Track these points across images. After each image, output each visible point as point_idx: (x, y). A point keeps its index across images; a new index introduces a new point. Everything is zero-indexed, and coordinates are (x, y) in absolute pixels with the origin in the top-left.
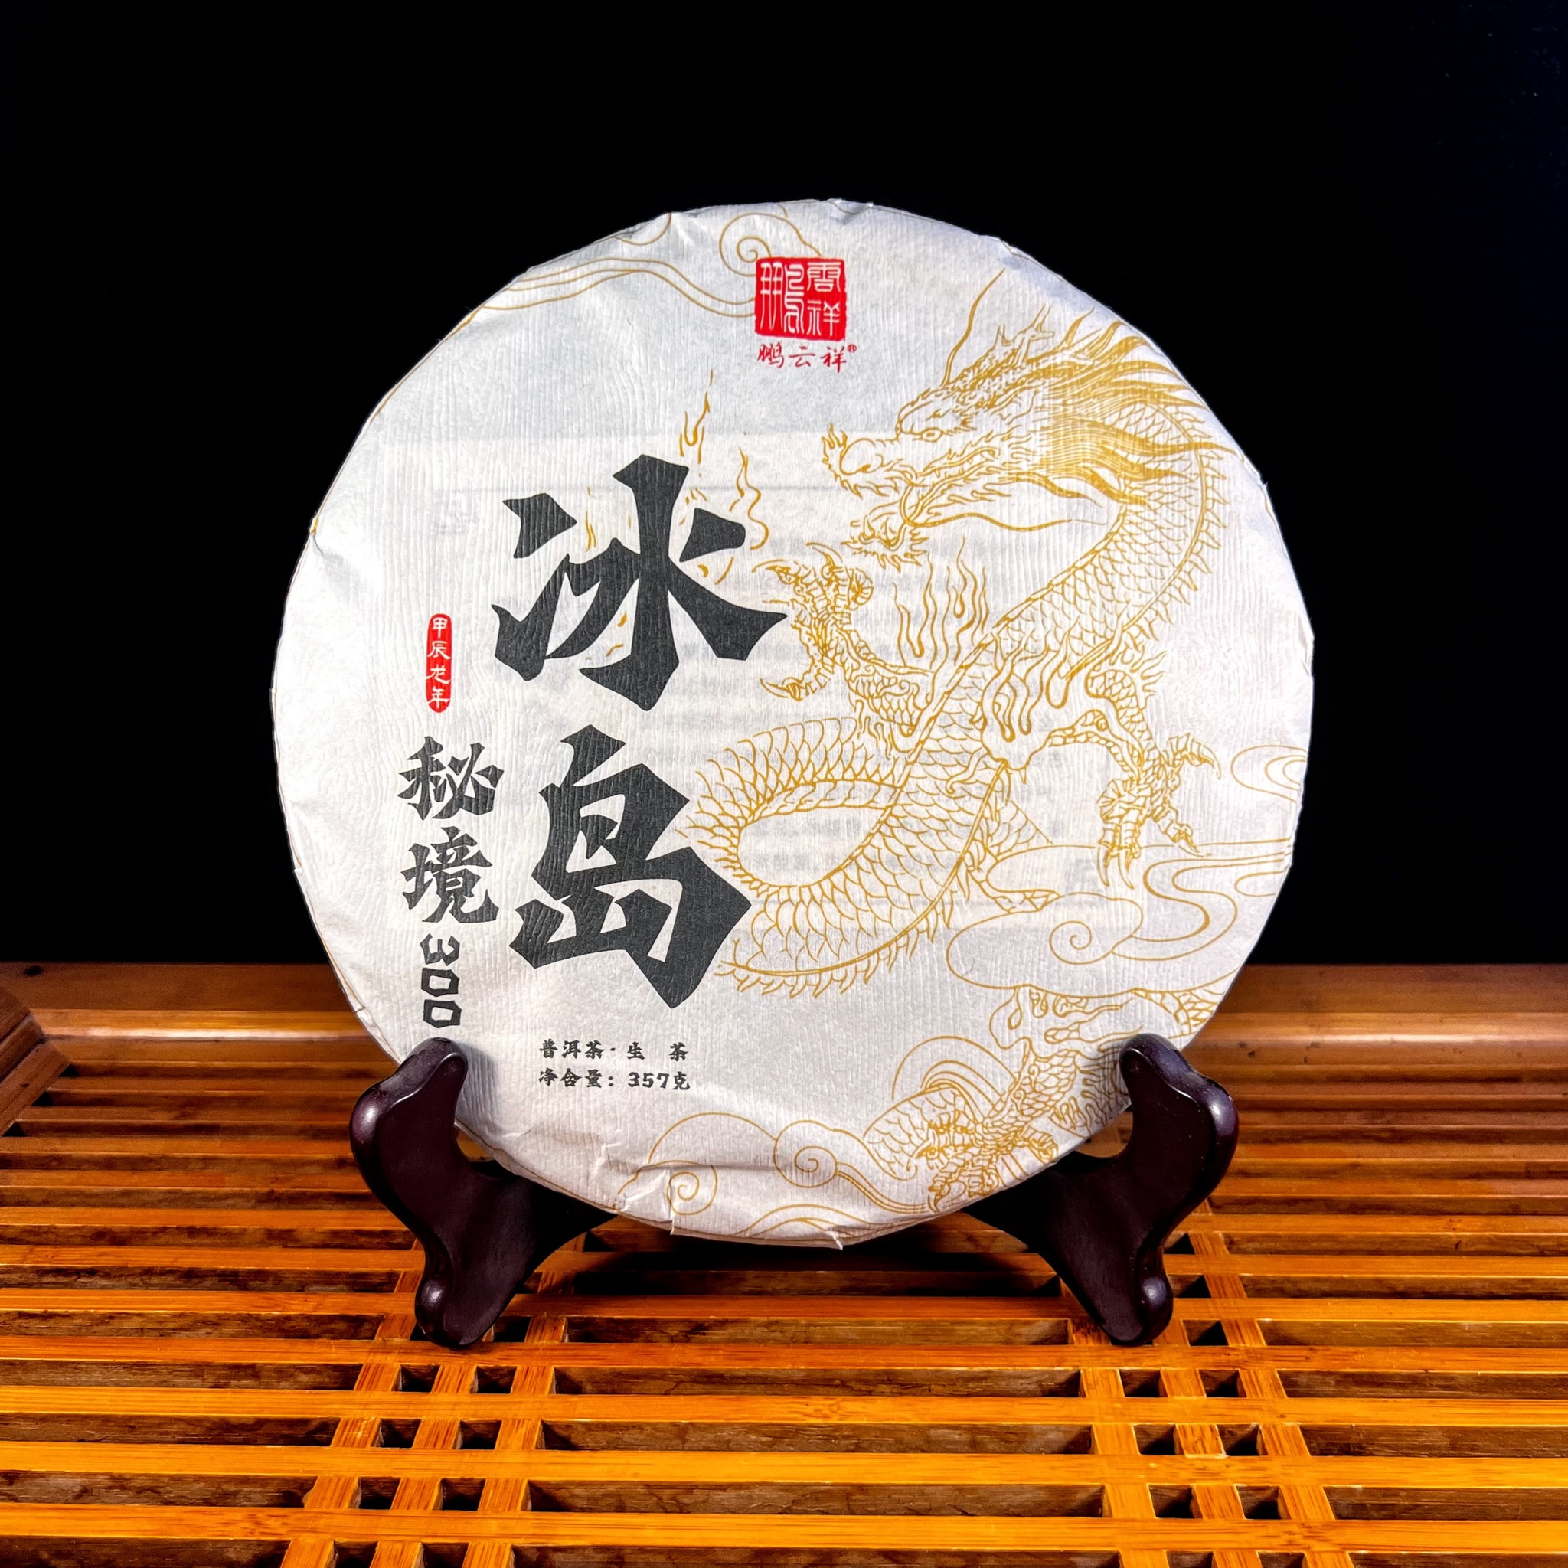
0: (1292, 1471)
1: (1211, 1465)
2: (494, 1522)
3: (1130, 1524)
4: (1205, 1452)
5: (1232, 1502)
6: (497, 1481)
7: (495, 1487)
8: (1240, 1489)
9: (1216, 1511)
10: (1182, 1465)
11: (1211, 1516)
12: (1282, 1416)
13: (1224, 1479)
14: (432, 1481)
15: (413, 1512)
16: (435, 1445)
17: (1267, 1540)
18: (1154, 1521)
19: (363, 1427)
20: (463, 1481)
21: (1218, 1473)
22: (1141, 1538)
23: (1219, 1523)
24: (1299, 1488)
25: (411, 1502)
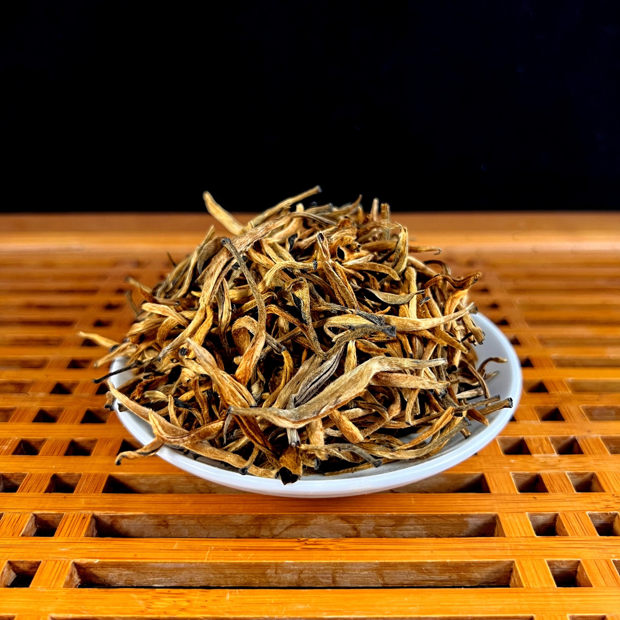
0: (601, 463)
1: (549, 460)
2: (83, 500)
3: (502, 497)
4: (545, 453)
5: (566, 483)
6: (89, 475)
7: (87, 478)
8: (570, 474)
9: (556, 488)
10: (531, 461)
11: (554, 491)
12: (589, 431)
13: (559, 469)
14: (47, 475)
15: (31, 494)
16: (53, 454)
17: (592, 505)
18: (517, 495)
19: (9, 443)
20: (67, 475)
21: (555, 465)
22: (510, 505)
23: (560, 495)
24: (607, 474)
25: (31, 488)
